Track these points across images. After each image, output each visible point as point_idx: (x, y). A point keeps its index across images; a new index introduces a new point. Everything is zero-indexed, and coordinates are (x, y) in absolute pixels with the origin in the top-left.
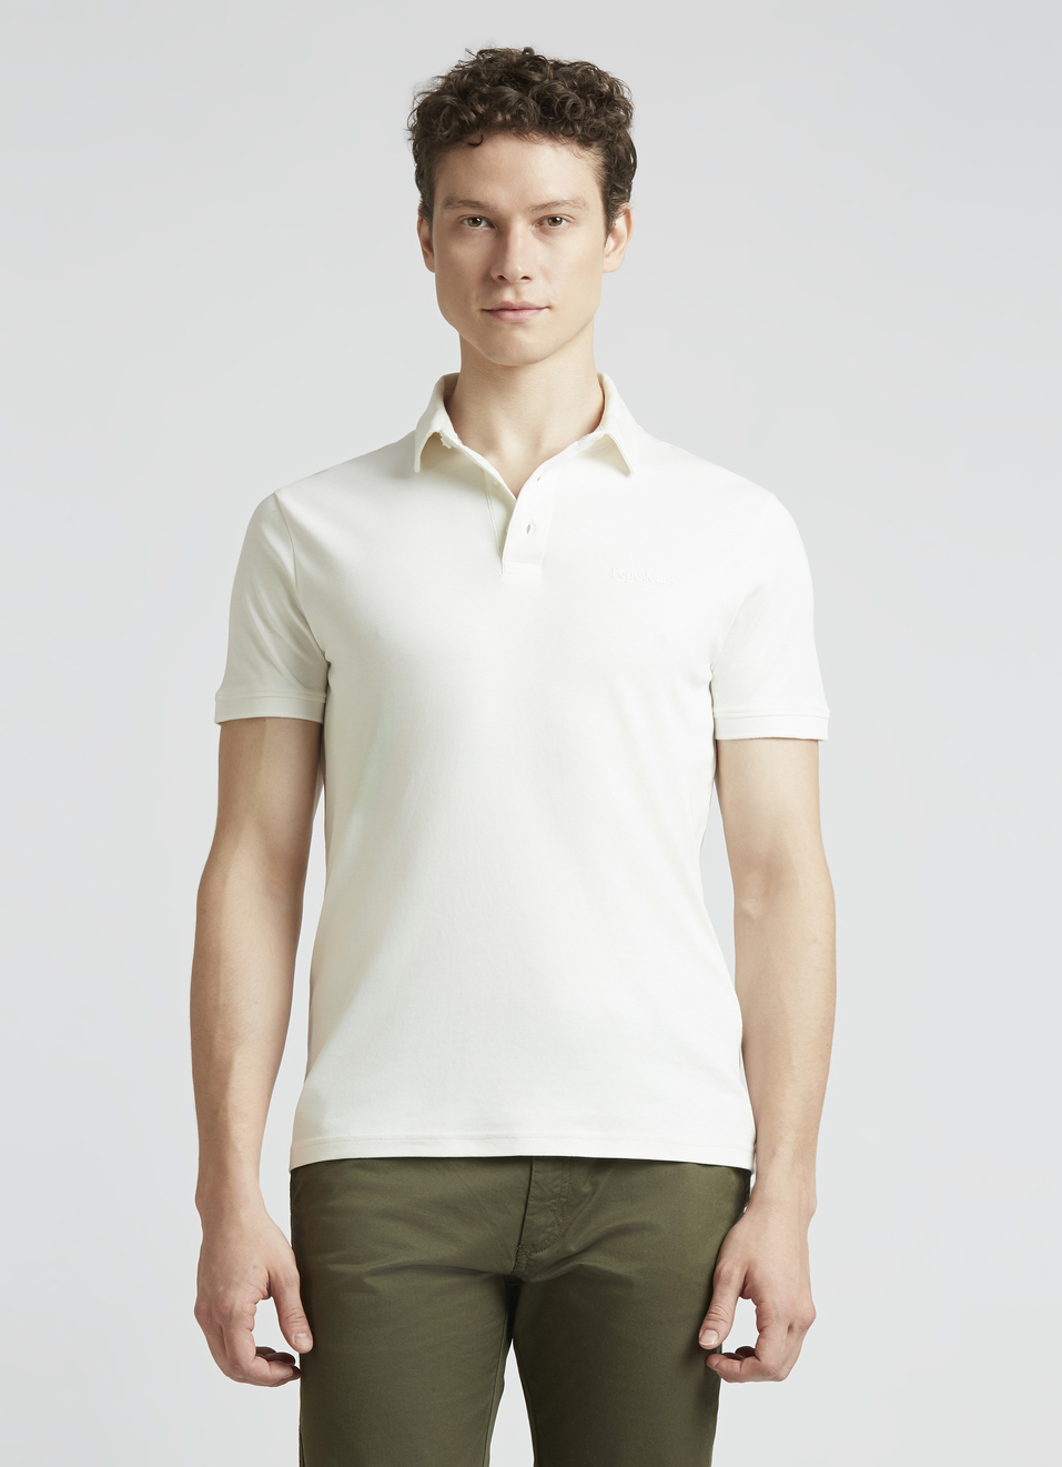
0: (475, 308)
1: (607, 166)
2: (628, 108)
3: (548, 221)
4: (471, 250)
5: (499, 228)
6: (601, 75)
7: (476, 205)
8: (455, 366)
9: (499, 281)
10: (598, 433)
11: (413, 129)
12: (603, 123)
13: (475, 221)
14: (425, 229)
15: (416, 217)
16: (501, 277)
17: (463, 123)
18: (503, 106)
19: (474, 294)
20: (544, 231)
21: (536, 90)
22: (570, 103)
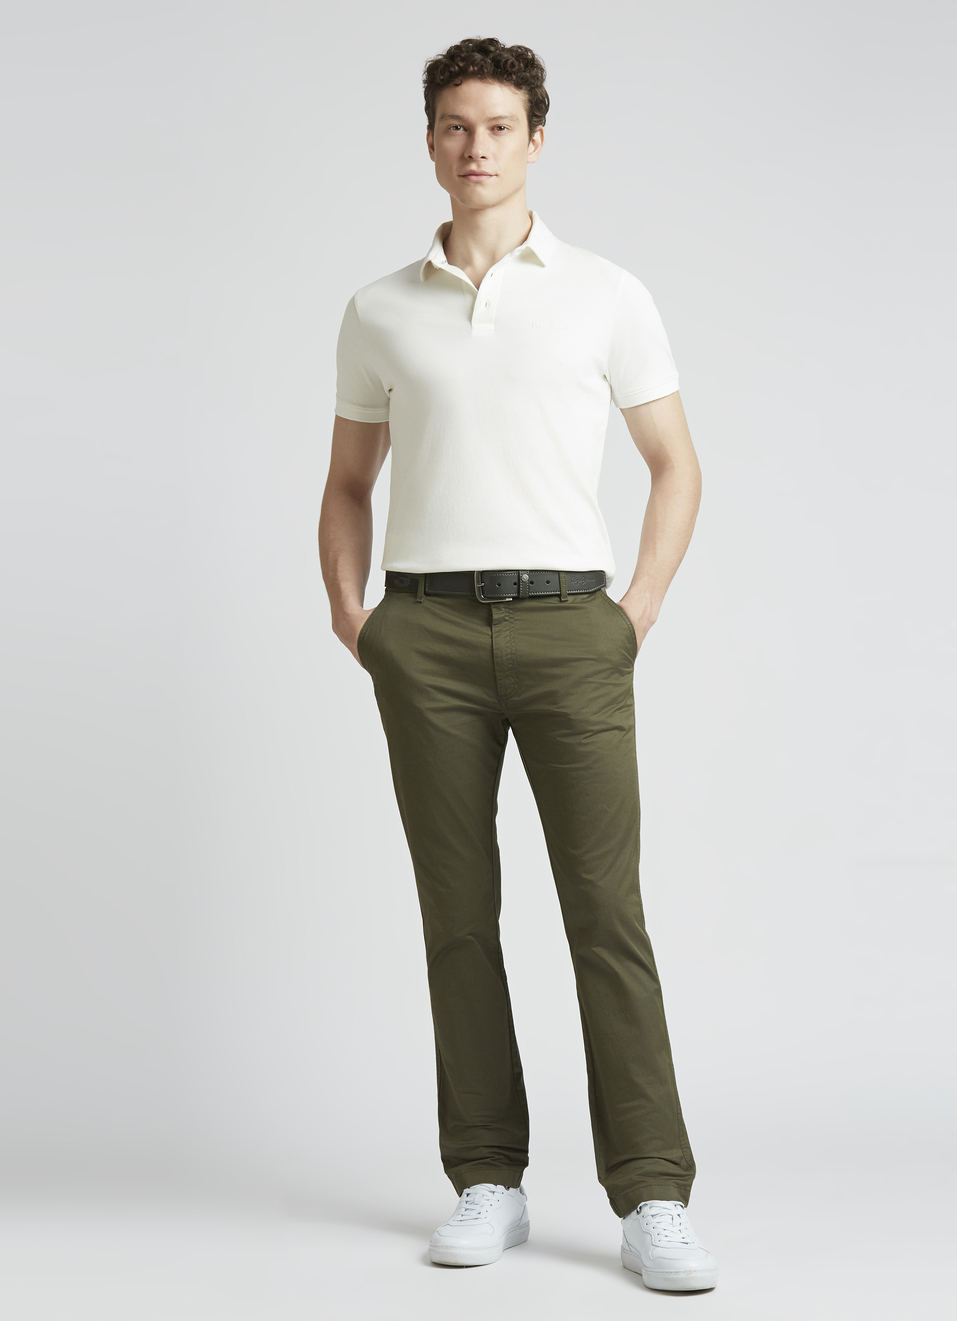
0: (455, 174)
1: (530, 101)
2: (542, 70)
3: (497, 128)
4: (454, 143)
5: (470, 131)
6: (527, 50)
7: (457, 117)
8: (449, 218)
9: (469, 159)
10: (524, 247)
11: (425, 82)
12: (528, 75)
13: (457, 128)
14: (431, 138)
15: (426, 131)
16: (470, 157)
17: (451, 72)
18: (473, 63)
19: (455, 167)
20: (495, 134)
21: (491, 55)
22: (509, 62)
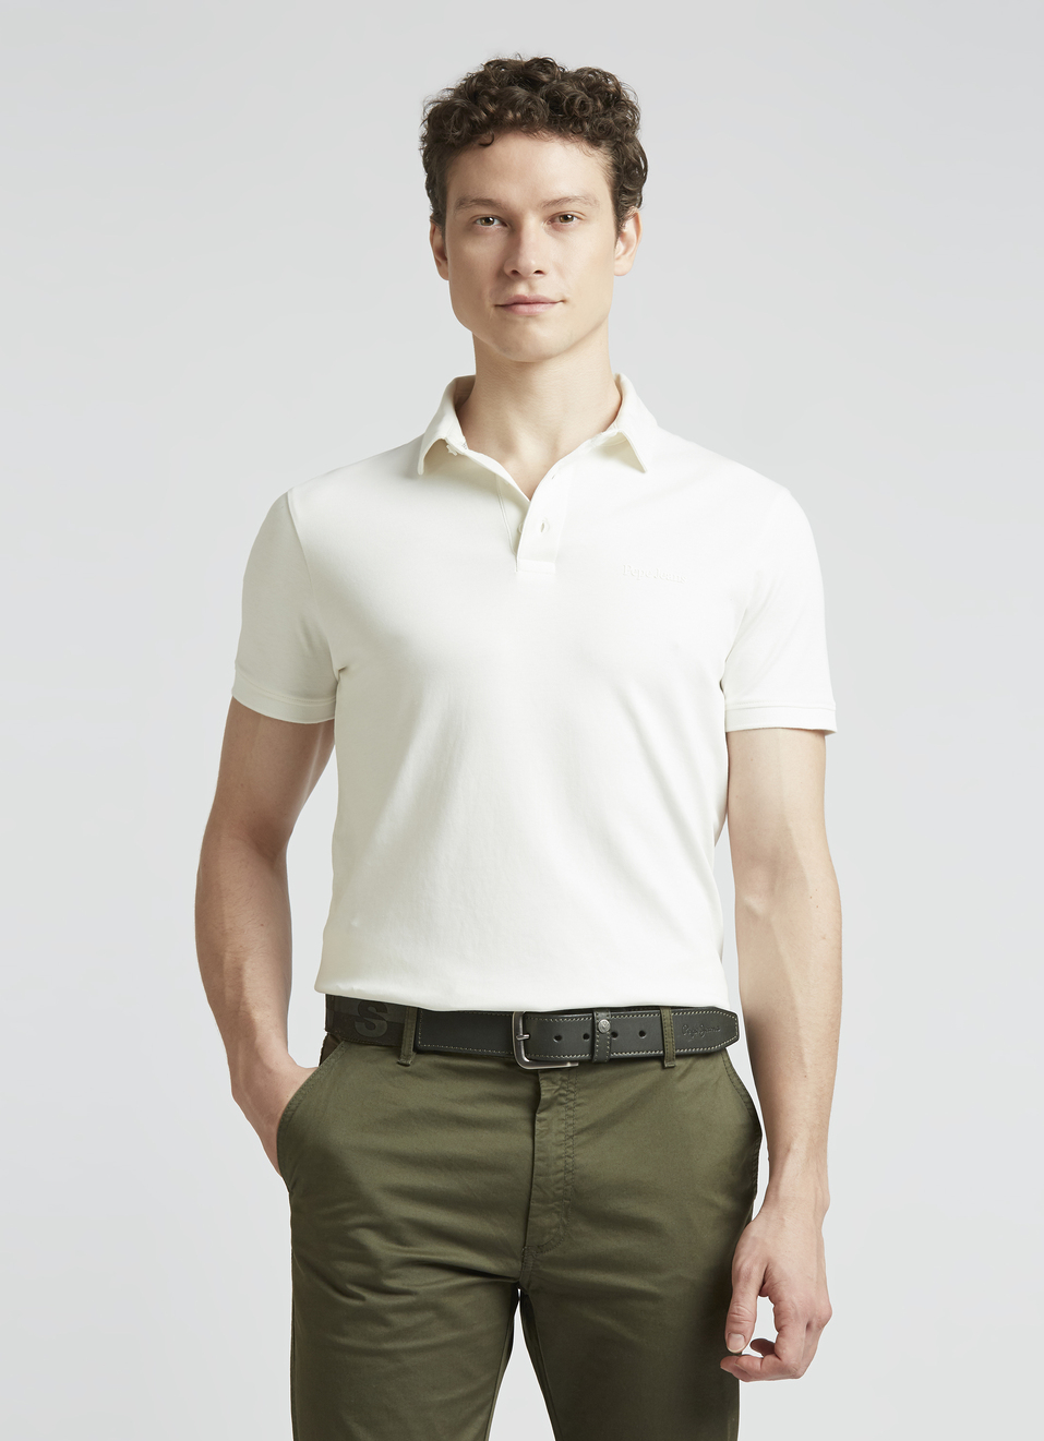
0: (488, 303)
1: (616, 167)
2: (634, 110)
3: (560, 218)
4: (484, 249)
5: (511, 225)
6: (607, 76)
7: (489, 203)
8: (469, 369)
9: (513, 276)
10: (612, 431)
11: (424, 139)
12: (611, 121)
13: (487, 221)
14: (438, 238)
15: (428, 226)
16: (515, 272)
17: (474, 123)
18: (513, 106)
19: (487, 290)
20: (556, 228)
21: (544, 90)
22: (578, 101)
